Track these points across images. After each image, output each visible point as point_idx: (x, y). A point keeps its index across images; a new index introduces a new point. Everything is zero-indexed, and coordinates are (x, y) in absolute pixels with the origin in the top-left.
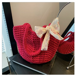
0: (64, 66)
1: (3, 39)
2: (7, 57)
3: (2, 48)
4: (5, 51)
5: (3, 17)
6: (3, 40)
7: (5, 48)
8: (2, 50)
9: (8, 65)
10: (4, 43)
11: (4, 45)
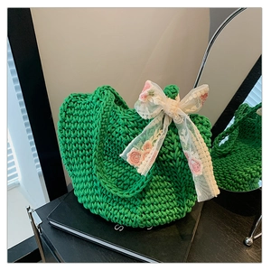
1: (11, 144)
2: (28, 209)
3: (8, 172)
4: (19, 179)
5: (11, 78)
6: (12, 147)
7: (18, 171)
8: (8, 179)
9: (31, 233)
10: (14, 153)
11: (15, 159)
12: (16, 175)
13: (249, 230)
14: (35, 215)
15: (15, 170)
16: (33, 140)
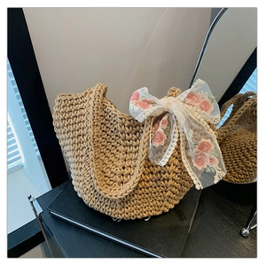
0: (231, 225)
2: (29, 198)
7: (21, 154)
10: (13, 131)
12: (19, 158)
13: (246, 220)
14: (36, 204)
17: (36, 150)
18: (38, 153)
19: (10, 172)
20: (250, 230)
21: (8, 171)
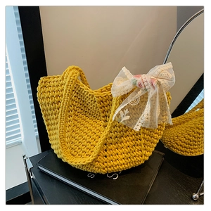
2: (24, 157)
4: (22, 139)
7: (22, 132)
12: (20, 135)
15: (19, 131)
16: (34, 110)
17: (36, 131)
18: (37, 133)
19: (8, 147)
20: (200, 196)
21: (6, 146)
